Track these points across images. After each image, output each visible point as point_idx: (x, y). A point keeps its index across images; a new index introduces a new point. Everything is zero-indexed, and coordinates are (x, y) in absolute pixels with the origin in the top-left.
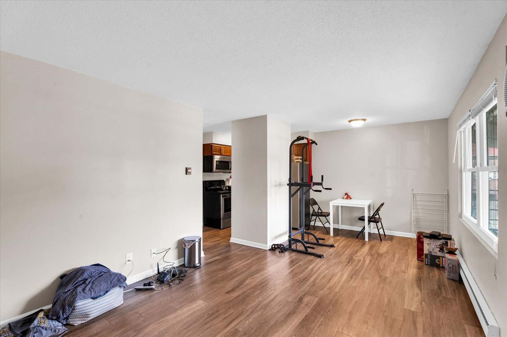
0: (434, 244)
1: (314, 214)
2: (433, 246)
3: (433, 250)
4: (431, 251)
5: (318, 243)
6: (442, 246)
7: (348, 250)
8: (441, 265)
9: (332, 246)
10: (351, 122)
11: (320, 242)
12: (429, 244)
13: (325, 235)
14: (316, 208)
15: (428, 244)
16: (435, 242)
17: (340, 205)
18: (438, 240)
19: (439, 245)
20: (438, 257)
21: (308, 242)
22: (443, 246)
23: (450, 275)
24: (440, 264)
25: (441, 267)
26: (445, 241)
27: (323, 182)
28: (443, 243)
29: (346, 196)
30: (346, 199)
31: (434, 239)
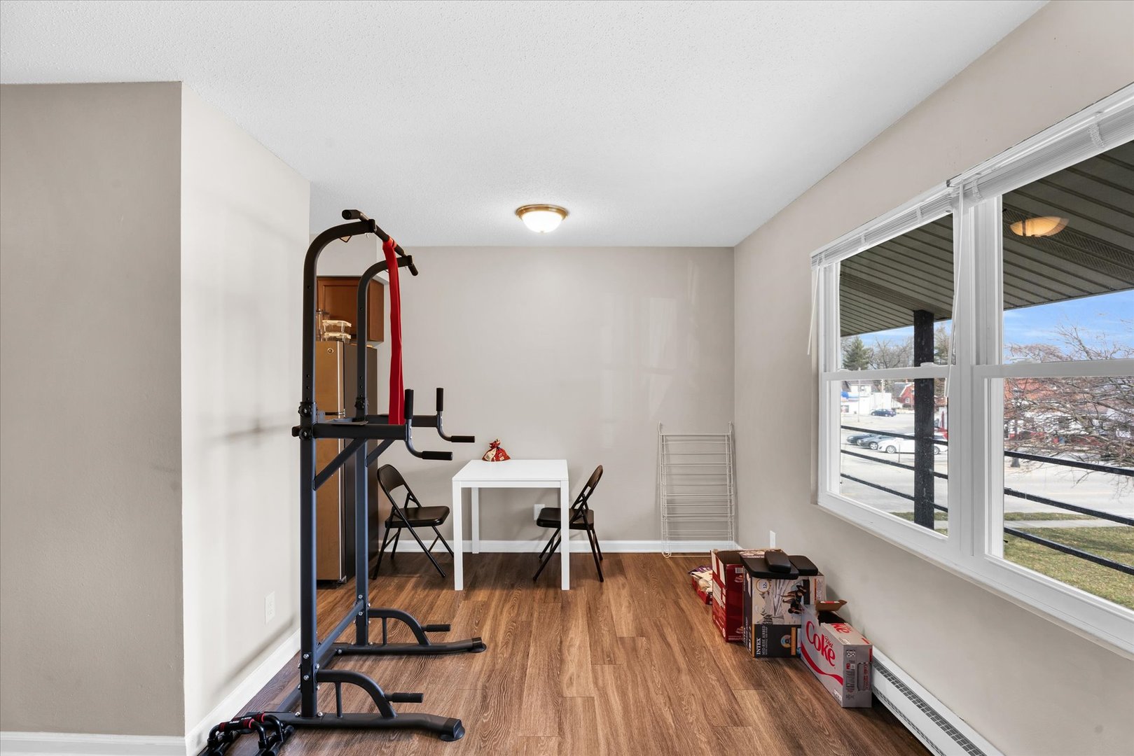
0: (778, 591)
1: (395, 519)
2: (776, 600)
3: (775, 611)
4: (769, 616)
5: (422, 648)
6: (797, 596)
7: (532, 650)
8: (793, 652)
9: (475, 647)
10: (526, 216)
11: (432, 638)
12: (766, 595)
13: (436, 592)
14: (399, 495)
15: (764, 593)
16: (781, 586)
17: (475, 485)
18: (787, 581)
19: (790, 594)
20: (786, 629)
21: (385, 648)
22: (800, 594)
23: (853, 697)
24: (790, 649)
25: (793, 656)
26: (804, 580)
27: (443, 413)
28: (798, 586)
29: (494, 452)
30: (493, 460)
31: (777, 578)
